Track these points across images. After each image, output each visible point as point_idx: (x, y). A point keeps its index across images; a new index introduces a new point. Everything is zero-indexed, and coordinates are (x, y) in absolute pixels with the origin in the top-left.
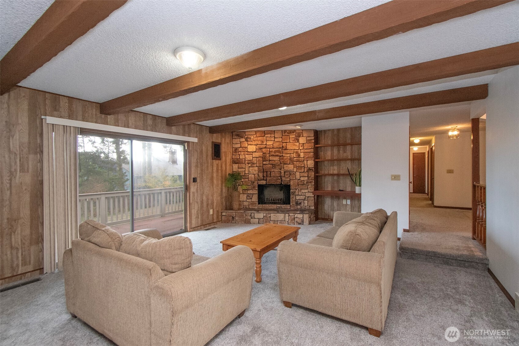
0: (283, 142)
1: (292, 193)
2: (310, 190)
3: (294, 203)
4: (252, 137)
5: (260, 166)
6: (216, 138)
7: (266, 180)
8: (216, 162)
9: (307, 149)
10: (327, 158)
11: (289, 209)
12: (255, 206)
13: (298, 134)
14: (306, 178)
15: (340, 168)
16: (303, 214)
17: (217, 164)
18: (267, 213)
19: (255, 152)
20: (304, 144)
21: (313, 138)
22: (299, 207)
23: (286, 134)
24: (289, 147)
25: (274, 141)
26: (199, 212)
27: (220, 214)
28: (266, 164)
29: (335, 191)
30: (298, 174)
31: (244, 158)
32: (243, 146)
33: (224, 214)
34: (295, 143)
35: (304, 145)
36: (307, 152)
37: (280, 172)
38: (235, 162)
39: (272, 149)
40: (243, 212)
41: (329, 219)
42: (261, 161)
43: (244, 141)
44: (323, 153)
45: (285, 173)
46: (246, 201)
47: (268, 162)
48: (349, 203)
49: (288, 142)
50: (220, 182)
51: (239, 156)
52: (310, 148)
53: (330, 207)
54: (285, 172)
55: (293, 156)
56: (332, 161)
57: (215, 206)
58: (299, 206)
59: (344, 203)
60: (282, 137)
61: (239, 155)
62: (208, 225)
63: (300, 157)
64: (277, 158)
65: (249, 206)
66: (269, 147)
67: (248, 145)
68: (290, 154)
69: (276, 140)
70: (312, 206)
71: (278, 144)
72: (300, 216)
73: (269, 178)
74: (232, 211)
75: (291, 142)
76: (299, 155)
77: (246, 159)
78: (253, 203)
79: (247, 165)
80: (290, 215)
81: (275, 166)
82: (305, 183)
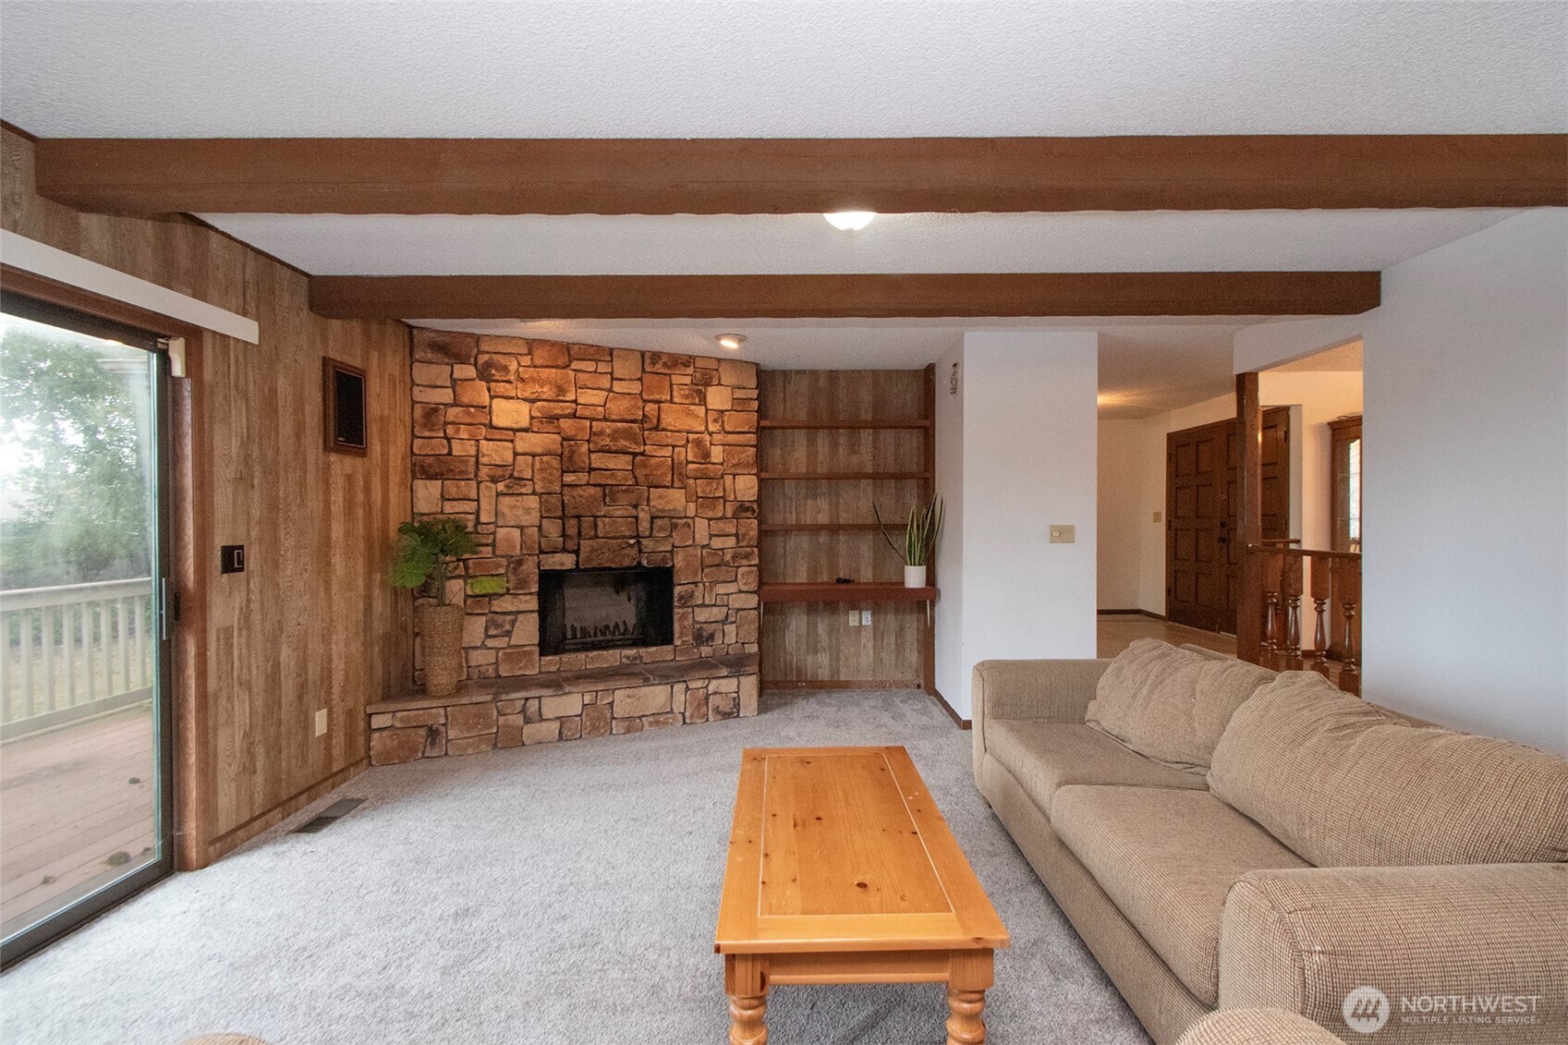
0: (645, 397)
1: (681, 598)
2: (745, 584)
3: (689, 638)
4: (513, 366)
5: (549, 493)
6: (344, 341)
7: (577, 552)
8: (342, 465)
9: (733, 433)
10: (793, 470)
11: (672, 660)
12: (526, 667)
13: (703, 374)
14: (731, 542)
15: (838, 504)
16: (738, 676)
17: (349, 479)
18: (597, 692)
19: (525, 430)
20: (722, 412)
21: (754, 394)
22: (706, 650)
23: (659, 367)
24: (671, 418)
25: (610, 390)
26: (258, 737)
27: (362, 725)
28: (576, 486)
29: (821, 583)
30: (701, 527)
31: (473, 452)
32: (465, 400)
33: (377, 722)
34: (692, 407)
35: (726, 419)
36: (732, 442)
37: (634, 520)
38: (422, 469)
39: (604, 424)
40: (489, 698)
41: (801, 682)
42: (555, 471)
43: (473, 380)
44: (779, 451)
45: (652, 523)
46: (484, 646)
47: (583, 478)
48: (870, 623)
49: (666, 401)
50: (360, 568)
51: (445, 442)
52: (746, 429)
53: (804, 640)
54: (653, 518)
55: (683, 457)
56: (811, 479)
57: (336, 690)
58: (708, 645)
59: (851, 624)
60: (640, 379)
61: (449, 440)
62: (303, 798)
63: (709, 463)
64: (622, 462)
65: (497, 670)
66: (587, 413)
67: (492, 398)
68: (674, 447)
69: (618, 387)
70: (753, 643)
71: (626, 403)
72: (728, 685)
73: (590, 542)
74: (426, 704)
75: (676, 400)
76: (706, 455)
77: (484, 460)
78: (516, 654)
79: (489, 484)
80: (692, 685)
81: (613, 494)
82: (728, 557)
